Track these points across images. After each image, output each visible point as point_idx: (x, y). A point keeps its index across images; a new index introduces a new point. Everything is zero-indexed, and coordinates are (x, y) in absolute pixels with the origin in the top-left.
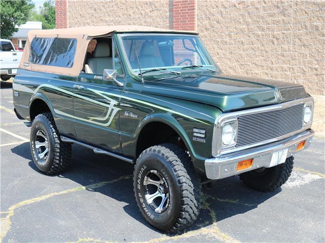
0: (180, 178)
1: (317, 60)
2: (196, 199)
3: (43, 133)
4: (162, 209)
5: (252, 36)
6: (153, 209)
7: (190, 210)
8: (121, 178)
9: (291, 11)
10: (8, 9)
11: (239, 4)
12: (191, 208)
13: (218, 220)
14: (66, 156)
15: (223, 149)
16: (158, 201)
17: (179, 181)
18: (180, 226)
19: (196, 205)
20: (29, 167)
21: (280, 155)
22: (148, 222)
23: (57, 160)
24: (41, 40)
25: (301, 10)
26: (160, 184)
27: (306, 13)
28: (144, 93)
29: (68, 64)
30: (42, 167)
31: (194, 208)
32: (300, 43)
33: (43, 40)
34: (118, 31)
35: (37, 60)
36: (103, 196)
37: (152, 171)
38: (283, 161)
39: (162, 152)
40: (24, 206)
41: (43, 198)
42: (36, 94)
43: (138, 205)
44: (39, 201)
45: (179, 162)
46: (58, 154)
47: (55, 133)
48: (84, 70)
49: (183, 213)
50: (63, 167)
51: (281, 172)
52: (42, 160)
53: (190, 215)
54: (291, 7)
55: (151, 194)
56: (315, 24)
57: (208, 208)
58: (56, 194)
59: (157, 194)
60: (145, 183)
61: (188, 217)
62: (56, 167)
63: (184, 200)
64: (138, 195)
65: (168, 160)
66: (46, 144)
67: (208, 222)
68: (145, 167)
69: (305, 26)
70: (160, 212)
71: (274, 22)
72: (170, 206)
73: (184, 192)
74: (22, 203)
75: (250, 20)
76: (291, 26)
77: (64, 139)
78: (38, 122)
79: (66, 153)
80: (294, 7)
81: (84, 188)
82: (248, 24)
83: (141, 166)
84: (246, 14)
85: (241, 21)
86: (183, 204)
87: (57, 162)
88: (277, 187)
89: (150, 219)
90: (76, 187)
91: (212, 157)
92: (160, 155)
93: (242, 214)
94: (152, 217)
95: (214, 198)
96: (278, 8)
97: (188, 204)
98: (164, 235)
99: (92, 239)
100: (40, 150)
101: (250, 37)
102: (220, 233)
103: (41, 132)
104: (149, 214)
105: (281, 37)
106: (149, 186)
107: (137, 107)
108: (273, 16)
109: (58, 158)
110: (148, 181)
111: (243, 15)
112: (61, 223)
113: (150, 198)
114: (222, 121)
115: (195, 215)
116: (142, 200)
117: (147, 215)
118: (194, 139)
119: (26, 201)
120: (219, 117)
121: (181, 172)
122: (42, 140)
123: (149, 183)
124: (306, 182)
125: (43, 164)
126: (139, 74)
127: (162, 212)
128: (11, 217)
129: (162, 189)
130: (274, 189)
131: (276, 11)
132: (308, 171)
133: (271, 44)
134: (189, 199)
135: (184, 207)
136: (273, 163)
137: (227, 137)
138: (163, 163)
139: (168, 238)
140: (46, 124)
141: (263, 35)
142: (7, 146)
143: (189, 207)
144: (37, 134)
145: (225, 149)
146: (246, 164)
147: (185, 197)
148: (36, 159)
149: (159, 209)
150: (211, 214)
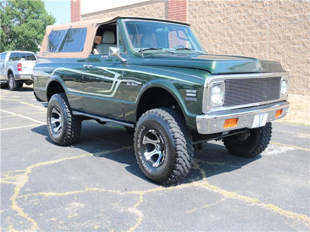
0: (175, 134)
1: (289, 65)
2: (188, 154)
3: (58, 110)
4: (158, 164)
5: (234, 46)
6: (150, 165)
7: (183, 163)
8: (123, 148)
9: (267, 24)
10: (32, 32)
11: (223, 20)
12: (184, 161)
13: (207, 177)
14: (76, 129)
15: (211, 107)
16: (155, 157)
17: (174, 136)
18: (174, 177)
19: (189, 159)
20: (46, 141)
21: (261, 118)
22: (147, 177)
23: (69, 132)
24: (57, 32)
25: (276, 23)
26: (157, 143)
27: (279, 26)
28: (143, 65)
29: (80, 48)
30: (56, 140)
31: (187, 162)
32: (275, 51)
33: (59, 32)
34: (121, 17)
35: (53, 49)
36: (108, 160)
37: (150, 131)
38: (263, 124)
39: (159, 113)
40: (40, 167)
41: (57, 161)
42: (52, 77)
43: (138, 162)
44: (53, 163)
45: (174, 121)
46: (70, 127)
47: (67, 109)
48: (92, 52)
49: (177, 165)
50: (74, 138)
51: (261, 139)
52: (57, 133)
53: (183, 167)
54: (267, 21)
55: (149, 152)
56: (287, 34)
57: (199, 168)
58: (68, 158)
59: (155, 152)
60: (144, 142)
61: (181, 169)
62: (68, 138)
63: (178, 154)
64: (138, 153)
65: (164, 119)
66: (60, 120)
67: (198, 178)
68: (144, 128)
69: (279, 37)
70: (157, 166)
71: (253, 34)
72: (166, 160)
73: (178, 146)
74: (38, 165)
75: (232, 33)
76: (267, 37)
77: (75, 113)
78: (54, 101)
79: (77, 126)
80: (270, 21)
81: (92, 154)
82: (231, 36)
83: (141, 127)
84: (230, 29)
85: (225, 34)
86: (177, 157)
87: (69, 133)
88: (258, 154)
89: (148, 173)
90: (85, 154)
91: (203, 114)
92: (157, 115)
93: (228, 173)
94: (150, 171)
95: (203, 162)
96: (256, 22)
97: (181, 157)
98: (161, 187)
99: (98, 189)
100: (55, 125)
101: (232, 47)
102: (209, 186)
103: (56, 109)
104: (147, 169)
105: (259, 45)
106: (148, 144)
107: (137, 76)
108: (252, 29)
109: (70, 130)
110: (147, 140)
111: (226, 29)
112: (71, 178)
113: (148, 155)
114: (211, 82)
115: (188, 168)
116: (141, 158)
117: (146, 171)
118: (187, 99)
119: (42, 163)
120: (208, 78)
121: (175, 128)
122: (57, 117)
123: (147, 142)
124: (282, 152)
125: (58, 136)
126: (140, 51)
127: (159, 166)
128: (28, 174)
129: (159, 147)
130: (255, 155)
131: (254, 25)
132: (284, 145)
133: (251, 52)
134: (182, 153)
135: (178, 159)
136: (255, 125)
137: (216, 97)
138: (160, 122)
139: (164, 188)
140: (60, 102)
141: (243, 45)
142: (28, 127)
143: (182, 159)
144: (53, 111)
145: (214, 107)
146: (231, 123)
147: (179, 151)
148: (52, 133)
149: (156, 164)
150: (201, 172)
